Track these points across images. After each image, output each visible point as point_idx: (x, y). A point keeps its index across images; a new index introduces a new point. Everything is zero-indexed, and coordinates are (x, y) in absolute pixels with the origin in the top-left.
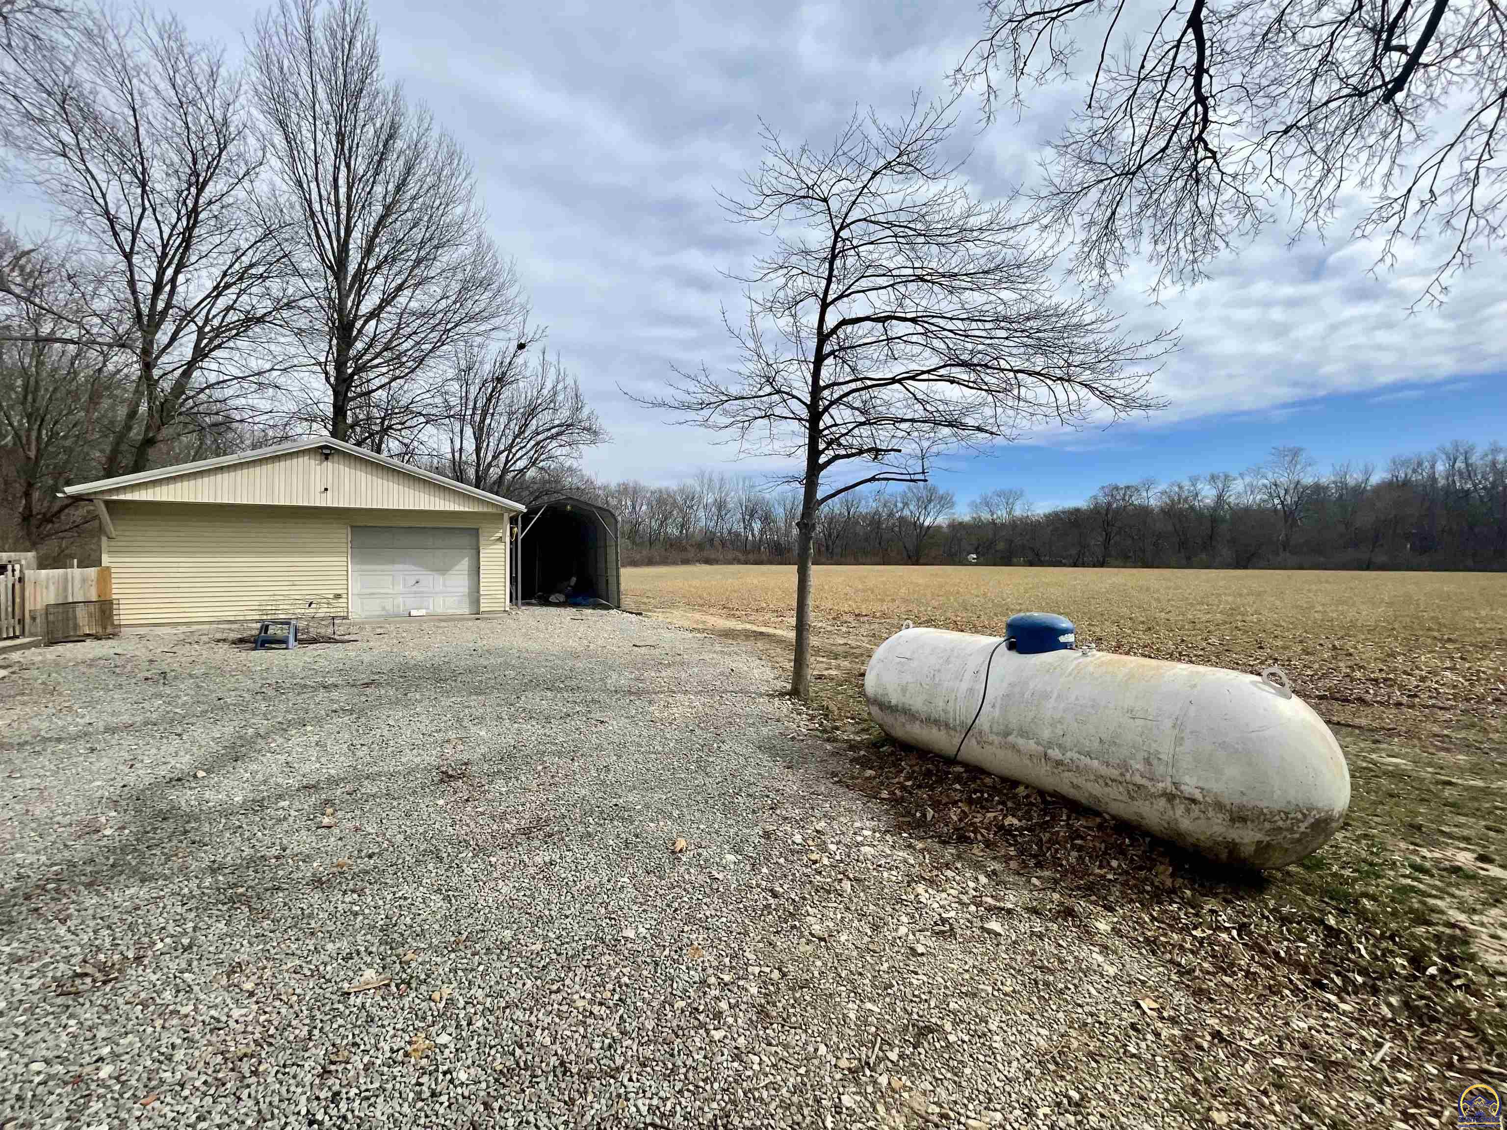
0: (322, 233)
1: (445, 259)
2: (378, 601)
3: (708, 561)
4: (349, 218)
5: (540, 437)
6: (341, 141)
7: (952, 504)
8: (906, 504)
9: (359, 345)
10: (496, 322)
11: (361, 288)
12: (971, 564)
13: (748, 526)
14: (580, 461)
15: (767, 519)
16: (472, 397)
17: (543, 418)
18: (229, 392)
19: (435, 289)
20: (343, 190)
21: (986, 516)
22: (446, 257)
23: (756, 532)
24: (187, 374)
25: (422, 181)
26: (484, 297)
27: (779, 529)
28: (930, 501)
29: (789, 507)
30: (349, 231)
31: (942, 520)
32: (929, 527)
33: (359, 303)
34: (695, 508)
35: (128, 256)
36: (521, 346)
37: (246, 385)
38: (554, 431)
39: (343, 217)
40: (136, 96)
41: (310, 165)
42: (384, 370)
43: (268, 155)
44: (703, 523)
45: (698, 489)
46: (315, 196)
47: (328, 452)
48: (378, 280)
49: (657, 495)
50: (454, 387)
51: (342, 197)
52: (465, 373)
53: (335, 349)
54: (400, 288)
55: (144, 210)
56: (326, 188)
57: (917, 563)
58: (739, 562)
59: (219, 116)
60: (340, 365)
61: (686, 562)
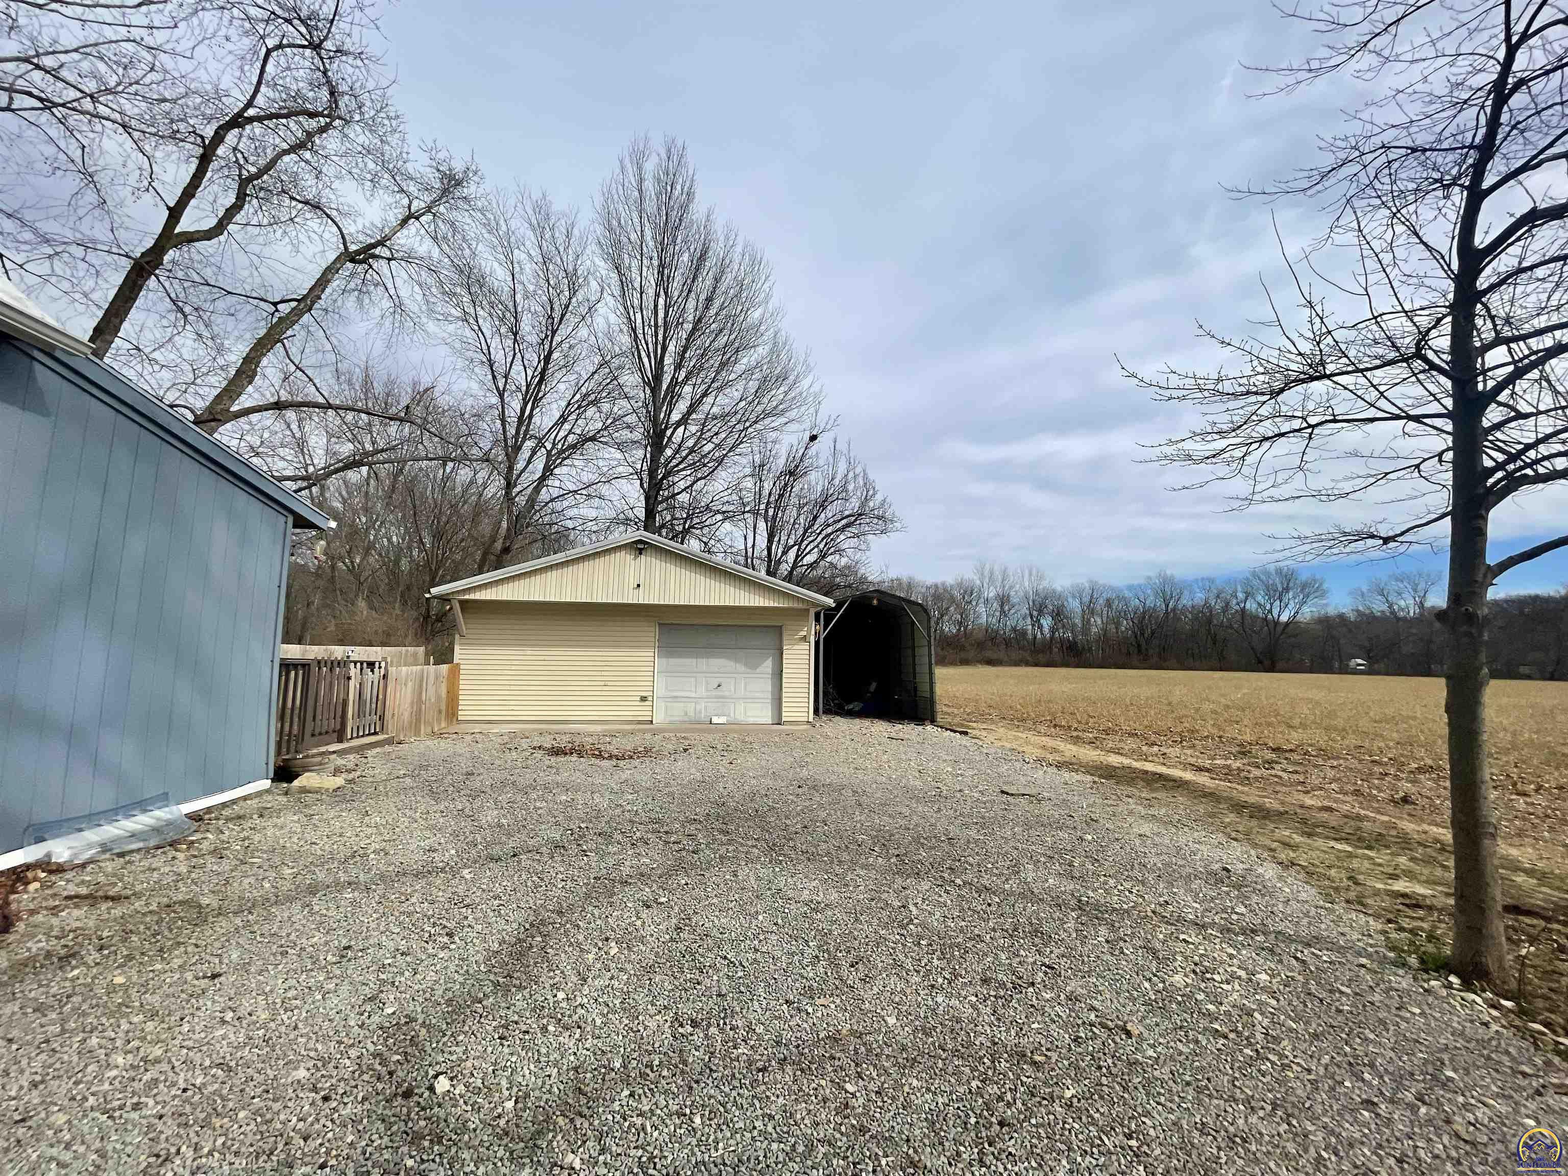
0: (643, 354)
1: (745, 360)
2: (682, 705)
3: (990, 662)
4: (665, 338)
5: (830, 530)
6: (661, 273)
7: (1323, 594)
8: (1248, 595)
9: (669, 452)
10: (792, 414)
11: (672, 397)
12: (1355, 672)
13: (1037, 623)
14: (868, 553)
15: (1059, 614)
16: (766, 492)
17: (831, 511)
18: (566, 504)
19: (734, 393)
20: (661, 314)
21: (1379, 606)
22: (746, 360)
23: (1046, 630)
24: (537, 490)
25: (726, 293)
26: (780, 391)
27: (1074, 625)
28: (1287, 589)
29: (1086, 600)
30: (664, 349)
31: (1308, 613)
32: (1287, 624)
33: (671, 412)
34: (974, 603)
35: (501, 396)
36: (813, 438)
37: (578, 497)
38: (844, 522)
39: (660, 337)
40: (516, 265)
41: (637, 295)
42: (689, 472)
43: (605, 294)
44: (983, 620)
45: (978, 582)
46: (639, 321)
47: (640, 546)
48: (687, 389)
49: (932, 591)
50: (749, 483)
51: (660, 322)
52: (759, 470)
53: (648, 456)
54: (705, 394)
55: (515, 354)
56: (648, 313)
57: (1271, 669)
58: (1028, 664)
59: (571, 268)
60: (652, 472)
61: (965, 662)
